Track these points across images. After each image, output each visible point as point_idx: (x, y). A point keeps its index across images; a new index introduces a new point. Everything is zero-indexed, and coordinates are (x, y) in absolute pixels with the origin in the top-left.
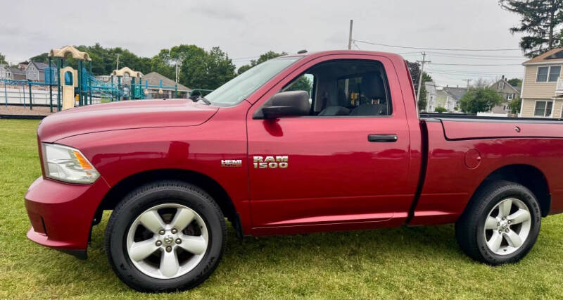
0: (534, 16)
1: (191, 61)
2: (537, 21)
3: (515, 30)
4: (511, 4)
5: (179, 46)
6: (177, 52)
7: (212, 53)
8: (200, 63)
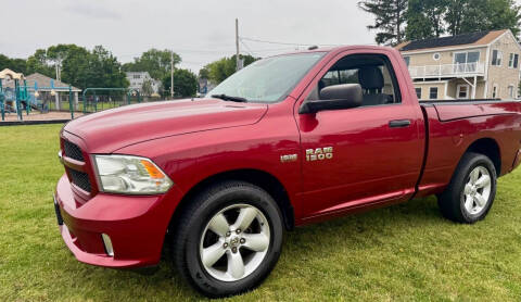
0: (384, 16)
1: (73, 60)
2: (387, 20)
3: (371, 27)
4: (367, 5)
5: (56, 45)
6: (55, 52)
7: (95, 52)
8: (82, 62)
